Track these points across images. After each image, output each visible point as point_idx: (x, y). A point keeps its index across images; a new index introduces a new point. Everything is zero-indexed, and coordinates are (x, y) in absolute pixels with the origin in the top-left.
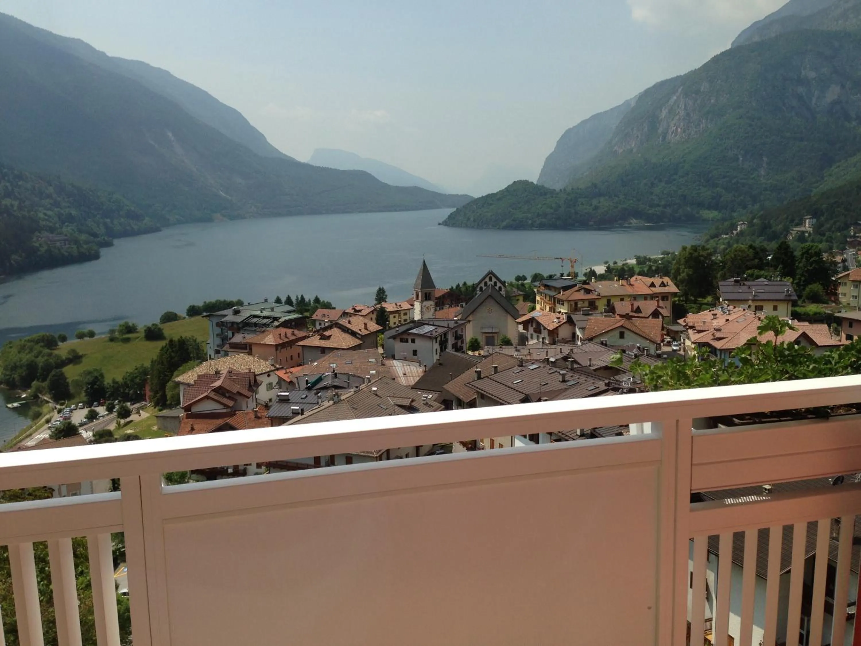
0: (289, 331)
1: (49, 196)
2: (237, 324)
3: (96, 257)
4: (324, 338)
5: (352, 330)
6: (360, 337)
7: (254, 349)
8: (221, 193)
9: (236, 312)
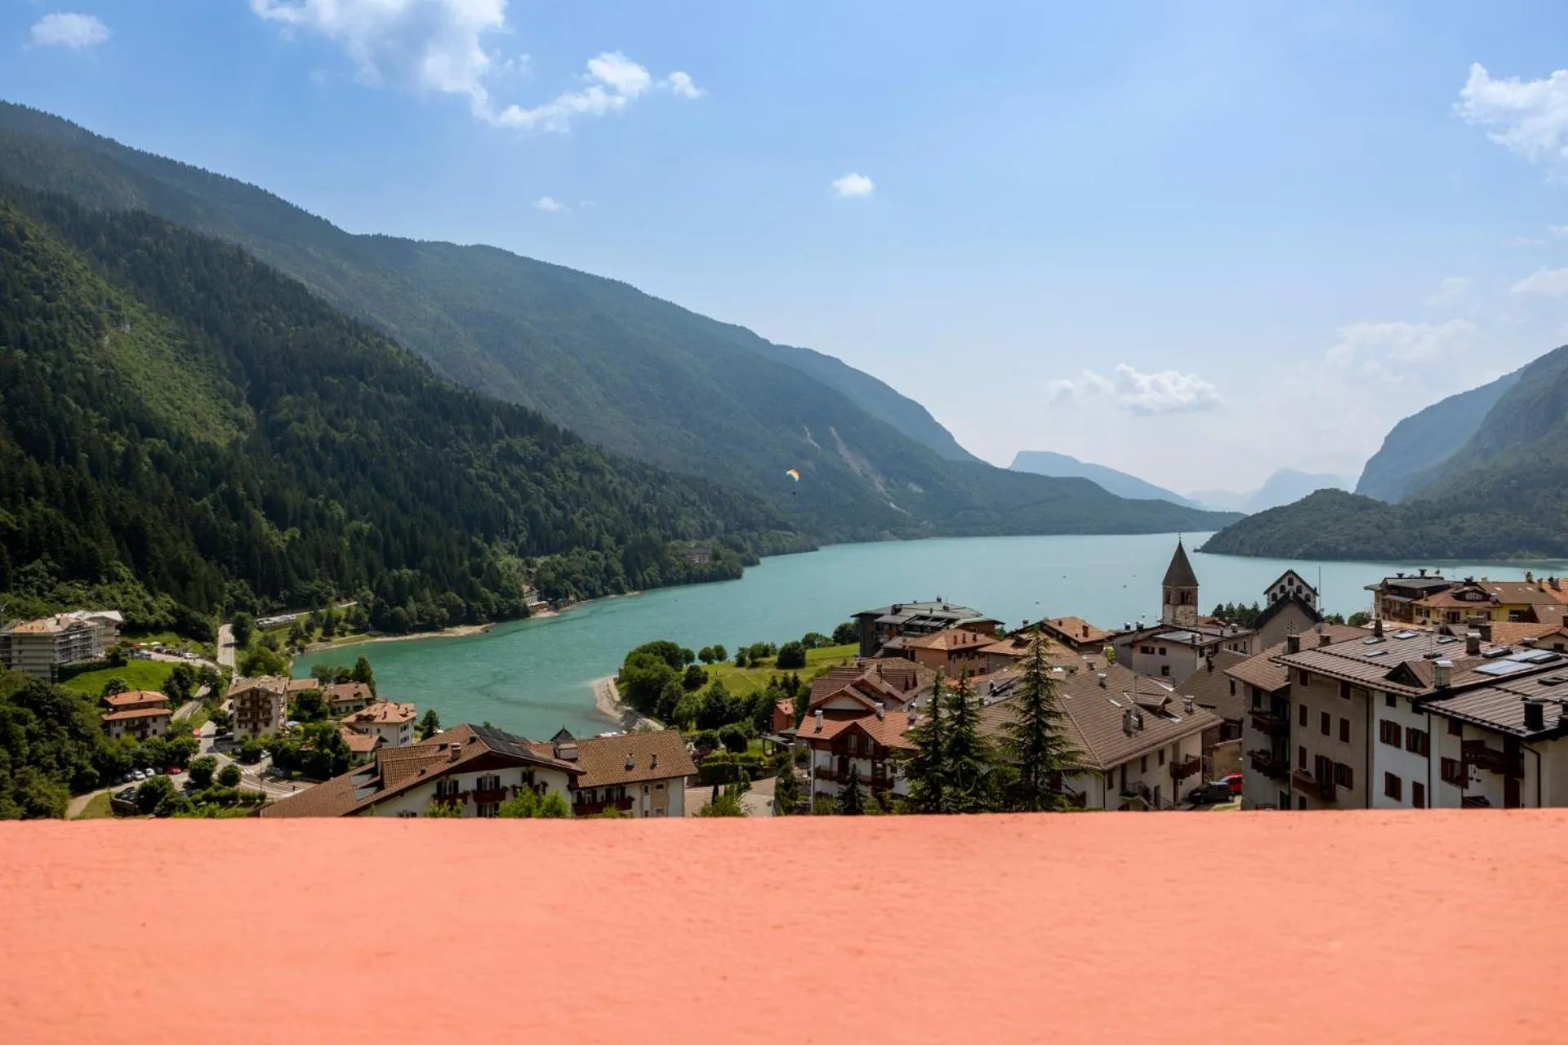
0: (969, 635)
1: (693, 504)
2: (897, 625)
3: (737, 576)
5: (1064, 635)
6: (1076, 645)
7: (917, 653)
8: (892, 505)
9: (896, 610)
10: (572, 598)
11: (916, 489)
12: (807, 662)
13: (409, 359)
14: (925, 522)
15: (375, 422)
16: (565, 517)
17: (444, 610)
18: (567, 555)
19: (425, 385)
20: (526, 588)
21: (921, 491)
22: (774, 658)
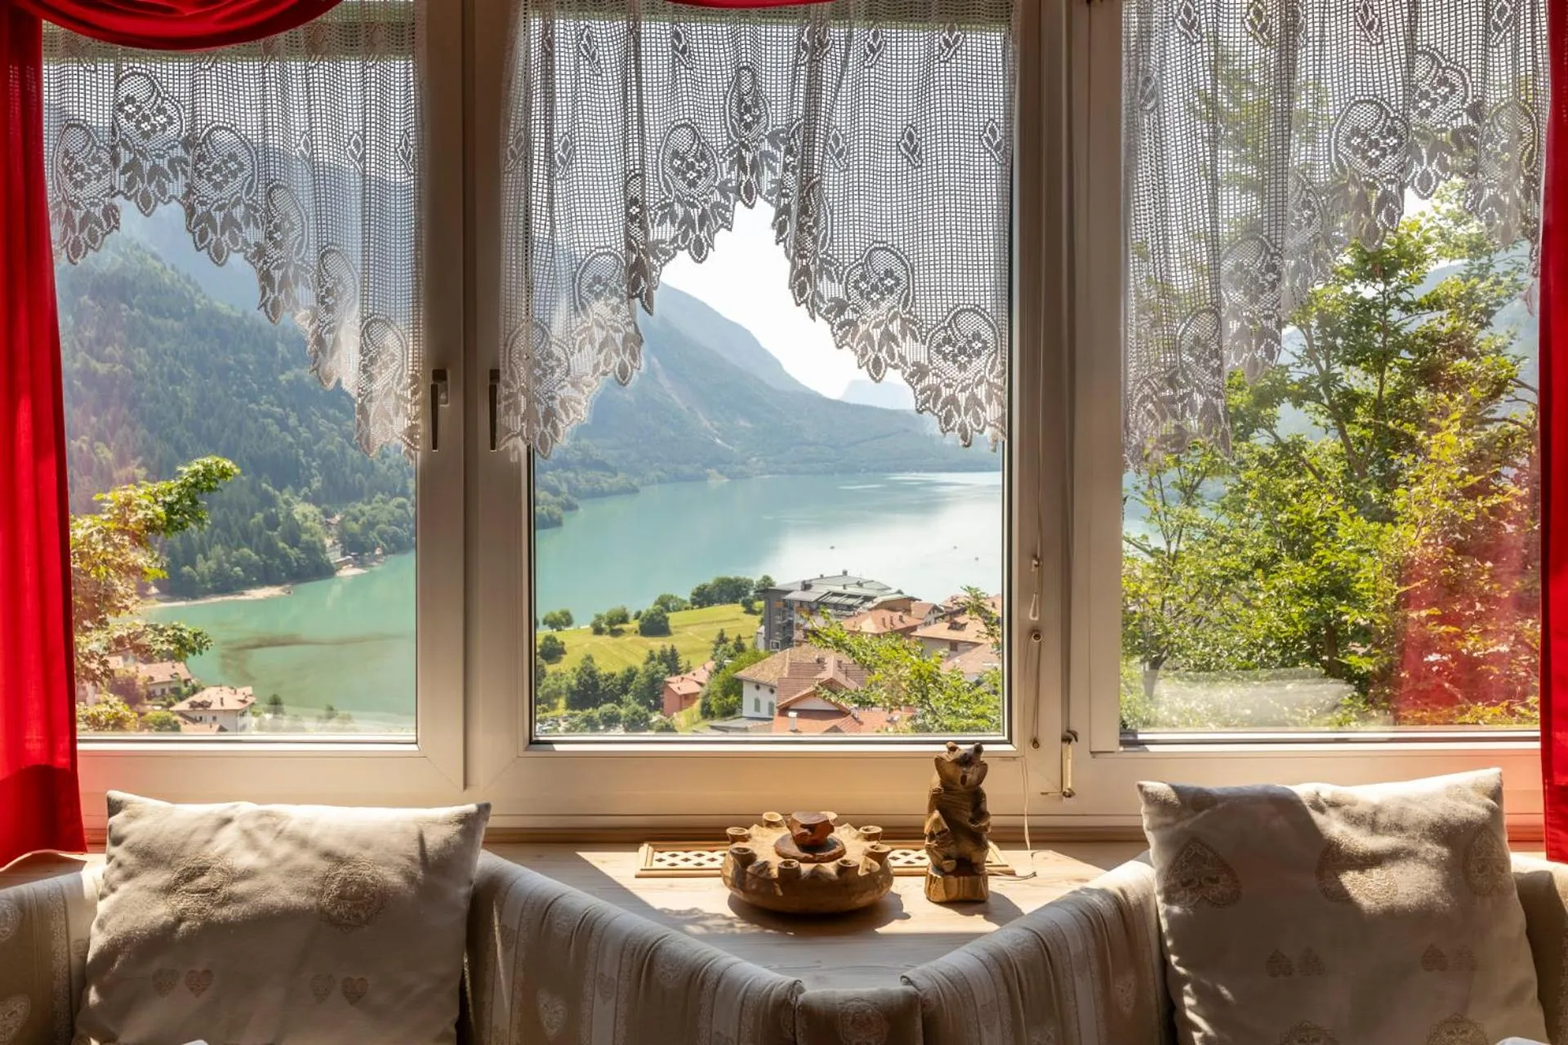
0: (894, 616)
2: (809, 603)
3: (559, 523)
4: (954, 626)
8: (718, 441)
9: (806, 586)
10: (378, 552)
11: (743, 423)
12: (672, 630)
13: (176, 277)
14: (754, 459)
15: (142, 351)
16: (364, 459)
17: (237, 569)
18: (370, 503)
19: (197, 306)
20: (328, 542)
21: (749, 425)
22: (634, 624)
